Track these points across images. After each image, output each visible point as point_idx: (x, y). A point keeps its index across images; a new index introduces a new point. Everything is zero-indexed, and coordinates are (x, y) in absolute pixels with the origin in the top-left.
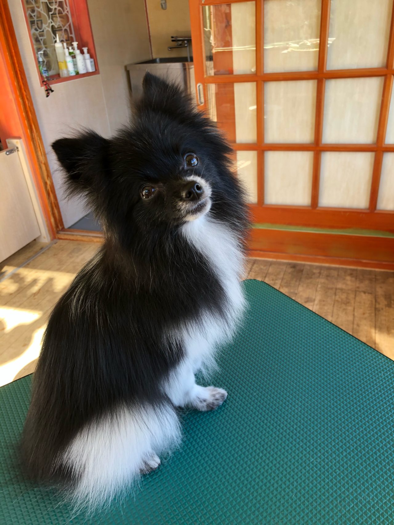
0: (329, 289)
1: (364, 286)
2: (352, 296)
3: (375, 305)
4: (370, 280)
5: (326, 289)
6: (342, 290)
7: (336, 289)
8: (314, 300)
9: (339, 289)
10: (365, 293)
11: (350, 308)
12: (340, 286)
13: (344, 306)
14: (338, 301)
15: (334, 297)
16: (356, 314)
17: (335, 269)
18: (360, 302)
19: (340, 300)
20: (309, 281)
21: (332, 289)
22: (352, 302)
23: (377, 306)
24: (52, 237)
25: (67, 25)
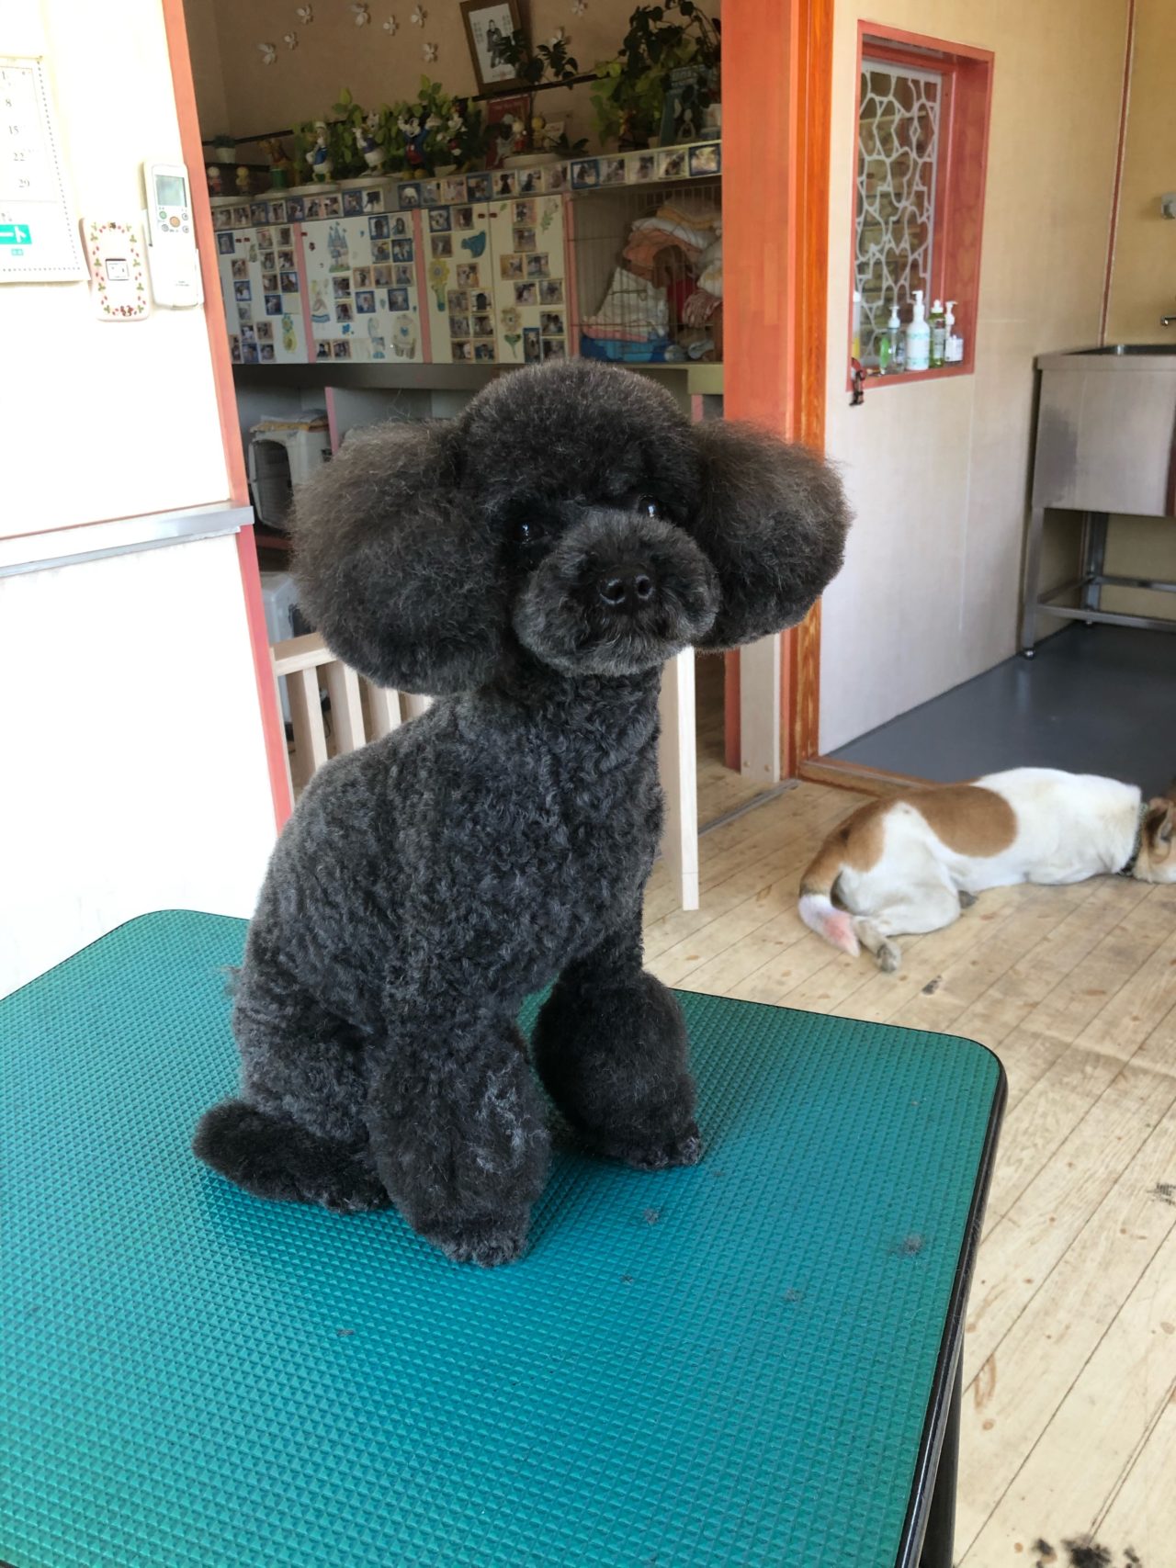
24: (786, 769)
25: (921, 250)
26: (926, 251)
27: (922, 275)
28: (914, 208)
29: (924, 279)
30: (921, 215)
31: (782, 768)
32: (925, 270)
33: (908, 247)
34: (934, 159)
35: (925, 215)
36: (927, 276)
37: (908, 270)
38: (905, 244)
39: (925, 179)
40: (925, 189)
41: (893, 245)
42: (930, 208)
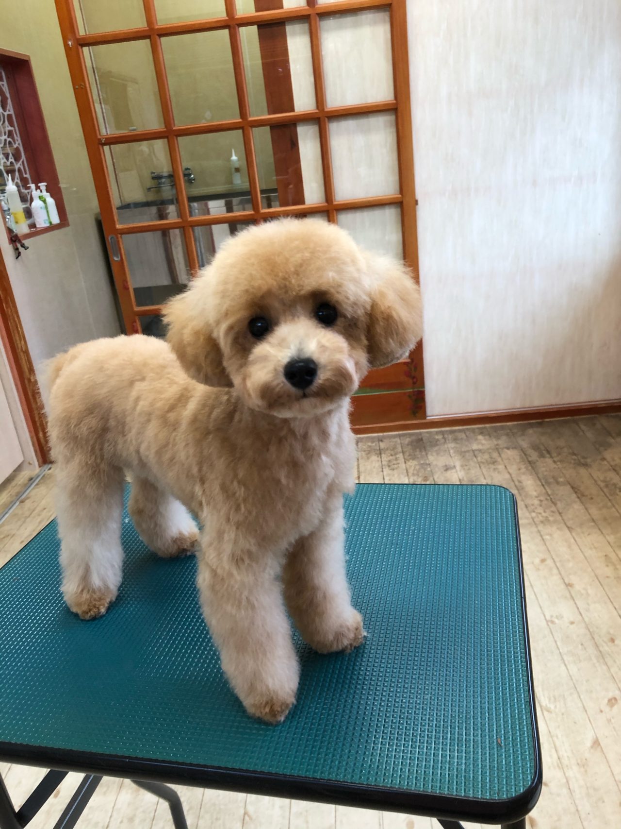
0: (465, 452)
1: (503, 441)
2: (495, 455)
3: (527, 458)
4: (507, 435)
5: (462, 454)
6: (480, 450)
7: (473, 451)
8: (455, 467)
9: (477, 450)
10: (508, 448)
11: (501, 467)
12: (475, 446)
13: (492, 467)
14: (483, 463)
15: (475, 459)
16: (511, 471)
17: (460, 431)
18: (509, 459)
19: (483, 461)
20: (436, 448)
21: (468, 451)
22: (499, 460)
23: (530, 459)
24: (41, 460)
25: (21, 162)
26: (23, 162)
27: (25, 176)
28: (9, 139)
29: (26, 178)
30: (15, 143)
31: (38, 461)
32: (26, 174)
33: (13, 160)
34: (12, 112)
35: (17, 143)
36: (28, 176)
37: (17, 174)
38: (11, 159)
39: (11, 124)
40: (12, 129)
41: (5, 160)
42: (18, 138)
